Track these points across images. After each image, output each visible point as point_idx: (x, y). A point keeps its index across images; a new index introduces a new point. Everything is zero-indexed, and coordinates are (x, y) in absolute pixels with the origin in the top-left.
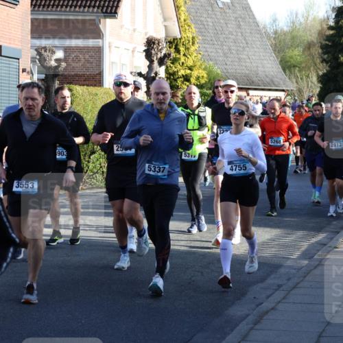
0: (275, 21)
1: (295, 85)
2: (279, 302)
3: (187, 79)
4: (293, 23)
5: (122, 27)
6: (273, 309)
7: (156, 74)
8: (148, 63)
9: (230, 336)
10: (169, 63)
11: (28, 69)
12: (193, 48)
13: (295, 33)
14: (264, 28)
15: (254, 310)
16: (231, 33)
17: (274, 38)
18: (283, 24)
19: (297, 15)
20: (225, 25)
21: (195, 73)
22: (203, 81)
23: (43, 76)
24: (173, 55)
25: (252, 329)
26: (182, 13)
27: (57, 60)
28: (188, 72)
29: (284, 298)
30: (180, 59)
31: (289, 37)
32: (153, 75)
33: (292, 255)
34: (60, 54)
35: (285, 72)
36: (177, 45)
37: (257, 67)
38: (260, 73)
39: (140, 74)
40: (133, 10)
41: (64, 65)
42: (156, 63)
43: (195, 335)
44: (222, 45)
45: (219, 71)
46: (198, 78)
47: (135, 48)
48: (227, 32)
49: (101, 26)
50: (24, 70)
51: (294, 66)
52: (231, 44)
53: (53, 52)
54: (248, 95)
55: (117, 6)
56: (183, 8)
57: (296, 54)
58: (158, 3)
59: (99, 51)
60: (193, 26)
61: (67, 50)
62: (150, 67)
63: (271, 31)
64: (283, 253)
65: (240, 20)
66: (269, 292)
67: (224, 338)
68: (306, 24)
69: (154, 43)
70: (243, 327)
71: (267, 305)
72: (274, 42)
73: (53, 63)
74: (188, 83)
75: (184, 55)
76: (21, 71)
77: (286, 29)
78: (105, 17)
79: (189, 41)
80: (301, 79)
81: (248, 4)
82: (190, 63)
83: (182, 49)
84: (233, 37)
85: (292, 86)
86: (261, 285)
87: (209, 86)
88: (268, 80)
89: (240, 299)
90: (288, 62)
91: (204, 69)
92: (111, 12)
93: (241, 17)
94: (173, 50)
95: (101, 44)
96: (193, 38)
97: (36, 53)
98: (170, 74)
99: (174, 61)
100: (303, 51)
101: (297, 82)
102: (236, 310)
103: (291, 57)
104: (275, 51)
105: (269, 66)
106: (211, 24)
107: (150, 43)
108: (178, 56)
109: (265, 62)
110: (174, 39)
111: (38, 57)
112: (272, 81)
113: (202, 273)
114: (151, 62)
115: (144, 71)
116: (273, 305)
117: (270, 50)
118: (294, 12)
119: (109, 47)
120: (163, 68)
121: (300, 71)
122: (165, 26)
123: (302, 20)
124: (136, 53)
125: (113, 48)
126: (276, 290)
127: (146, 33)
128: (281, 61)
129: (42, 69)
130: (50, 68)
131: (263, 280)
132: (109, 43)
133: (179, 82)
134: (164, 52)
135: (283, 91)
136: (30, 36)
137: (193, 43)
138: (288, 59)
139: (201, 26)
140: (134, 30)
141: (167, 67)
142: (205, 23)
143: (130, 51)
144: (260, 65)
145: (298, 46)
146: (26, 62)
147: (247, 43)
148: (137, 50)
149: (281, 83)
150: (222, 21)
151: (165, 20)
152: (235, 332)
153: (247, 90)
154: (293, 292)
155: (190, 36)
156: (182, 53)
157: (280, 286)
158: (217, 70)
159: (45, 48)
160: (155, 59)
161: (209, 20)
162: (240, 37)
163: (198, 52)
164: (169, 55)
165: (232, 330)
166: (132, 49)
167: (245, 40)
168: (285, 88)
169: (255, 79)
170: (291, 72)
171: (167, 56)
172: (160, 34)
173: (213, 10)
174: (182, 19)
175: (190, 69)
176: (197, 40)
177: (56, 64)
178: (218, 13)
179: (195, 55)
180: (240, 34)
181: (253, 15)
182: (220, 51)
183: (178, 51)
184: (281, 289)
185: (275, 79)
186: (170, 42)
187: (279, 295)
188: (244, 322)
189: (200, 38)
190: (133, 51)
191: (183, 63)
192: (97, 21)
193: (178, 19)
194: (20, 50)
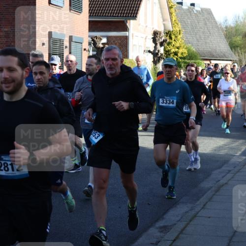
0: (226, 21)
1: (238, 57)
2: (230, 180)
3: (176, 54)
4: (237, 22)
5: (139, 25)
6: (226, 184)
7: (159, 51)
8: (154, 45)
9: (202, 199)
10: (166, 45)
11: (87, 49)
12: (179, 37)
13: (238, 28)
14: (220, 25)
15: (215, 184)
16: (201, 28)
17: (226, 31)
18: (231, 23)
19: (239, 17)
20: (197, 23)
21: (181, 51)
22: (185, 55)
23: (95, 53)
24: (168, 40)
25: (214, 195)
26: (173, 17)
27: (103, 44)
28: (177, 50)
29: (232, 178)
30: (172, 43)
31: (234, 30)
32: (157, 52)
33: (236, 153)
34: (104, 40)
35: (232, 50)
36: (170, 35)
37: (216, 47)
38: (218, 50)
39: (149, 51)
40: (146, 15)
41: (107, 46)
42: (158, 45)
43: (182, 198)
44: (196, 35)
45: (194, 50)
46: (182, 54)
47: (147, 37)
48: (199, 27)
49: (128, 24)
50: (85, 49)
51: (237, 47)
52: (201, 34)
53: (101, 39)
54: (211, 63)
55: (137, 13)
56: (174, 14)
57: (238, 39)
58: (160, 11)
59: (126, 39)
60: (179, 24)
61: (108, 38)
62: (155, 47)
63: (224, 27)
64: (231, 152)
65: (206, 20)
66: (223, 175)
67: (198, 200)
68: (244, 22)
69: (157, 34)
70: (209, 194)
71: (222, 182)
72: (225, 33)
73: (101, 46)
74: (176, 57)
75: (175, 40)
76: (83, 50)
77: (232, 25)
78: (130, 19)
79: (177, 32)
80: (241, 54)
81: (211, 11)
82: (178, 45)
83: (173, 37)
84: (202, 30)
85: (236, 58)
86: (219, 170)
87: (188, 58)
88: (222, 54)
89: (206, 178)
90: (233, 44)
91: (186, 48)
92: (133, 17)
93: (207, 19)
94: (168, 38)
95: (127, 35)
96: (180, 31)
97: (91, 39)
98: (166, 51)
99: (169, 44)
100: (242, 38)
101: (239, 56)
102: (205, 185)
103: (235, 41)
104: (226, 37)
105: (223, 46)
106: (189, 23)
107: (156, 34)
108: (171, 41)
109: (220, 44)
110: (169, 32)
111: (92, 42)
112: (225, 55)
113: (185, 163)
114: (156, 44)
115: (152, 50)
116: (226, 181)
117: (223, 37)
118: (238, 16)
119: (133, 36)
120: (163, 48)
121: (240, 49)
122: (164, 24)
123: (242, 21)
124: (147, 40)
125: (134, 37)
126: (228, 173)
127: (153, 28)
128: (229, 44)
129: (95, 49)
130: (99, 48)
131: (220, 167)
132: (133, 34)
133: (172, 56)
134: (163, 38)
135: (231, 60)
136: (88, 30)
137: (180, 34)
138: (233, 43)
139: (184, 24)
140: (146, 26)
141: (165, 47)
142: (186, 22)
143: (144, 38)
144: (217, 46)
145: (239, 35)
146: (85, 45)
147: (210, 34)
148: (147, 38)
149: (230, 56)
150: (196, 21)
151: (164, 21)
152: (204, 196)
153: (210, 60)
154: (237, 174)
155: (178, 29)
156: (173, 39)
157: (230, 171)
158: (193, 49)
159: (96, 37)
160: (158, 43)
161: (189, 20)
162: (206, 30)
163: (182, 38)
164: (166, 40)
165: (203, 196)
166: (145, 37)
167: (209, 32)
168: (232, 59)
169: (214, 54)
170: (235, 50)
171: (165, 41)
172: (161, 29)
173: (191, 15)
174: (173, 20)
175: (178, 48)
176: (182, 32)
177: (102, 46)
178: (194, 17)
179: (181, 40)
180: (206, 28)
181: (214, 18)
182: (194, 38)
183: (171, 38)
184: (231, 172)
185: (226, 54)
186: (166, 33)
187: (229, 176)
188: (210, 191)
189: (183, 30)
190: (146, 38)
191: (174, 45)
192: (125, 21)
193: (171, 20)
194: (83, 39)
